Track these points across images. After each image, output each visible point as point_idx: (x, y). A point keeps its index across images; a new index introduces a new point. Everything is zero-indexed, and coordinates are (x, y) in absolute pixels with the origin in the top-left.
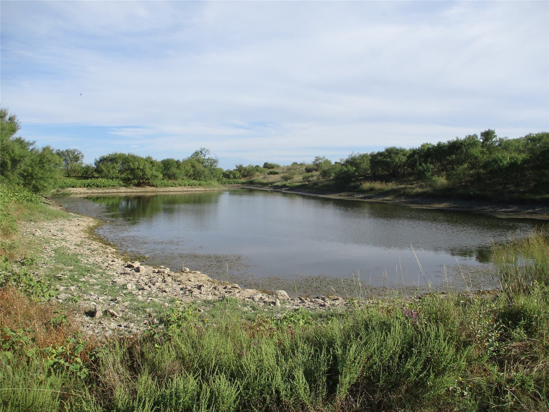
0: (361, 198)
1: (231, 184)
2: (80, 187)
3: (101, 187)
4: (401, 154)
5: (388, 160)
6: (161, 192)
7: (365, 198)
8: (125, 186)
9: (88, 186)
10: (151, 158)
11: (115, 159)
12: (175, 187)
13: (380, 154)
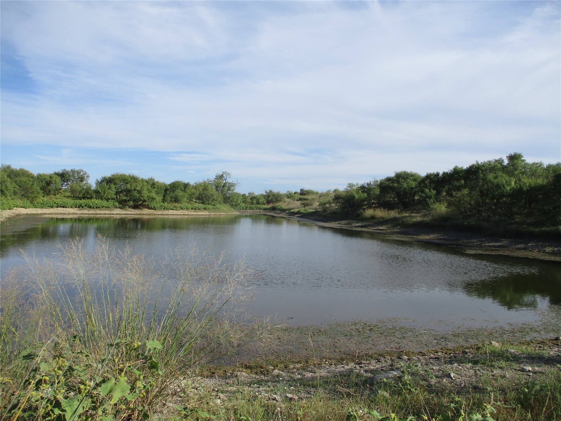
0: (358, 227)
1: (253, 209)
2: (71, 207)
3: (93, 208)
4: (411, 178)
5: (396, 185)
6: (159, 215)
7: (362, 227)
8: (121, 208)
9: (80, 206)
10: (153, 180)
11: (113, 179)
12: (176, 210)
13: (389, 179)
